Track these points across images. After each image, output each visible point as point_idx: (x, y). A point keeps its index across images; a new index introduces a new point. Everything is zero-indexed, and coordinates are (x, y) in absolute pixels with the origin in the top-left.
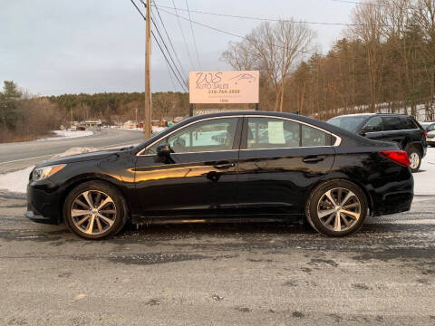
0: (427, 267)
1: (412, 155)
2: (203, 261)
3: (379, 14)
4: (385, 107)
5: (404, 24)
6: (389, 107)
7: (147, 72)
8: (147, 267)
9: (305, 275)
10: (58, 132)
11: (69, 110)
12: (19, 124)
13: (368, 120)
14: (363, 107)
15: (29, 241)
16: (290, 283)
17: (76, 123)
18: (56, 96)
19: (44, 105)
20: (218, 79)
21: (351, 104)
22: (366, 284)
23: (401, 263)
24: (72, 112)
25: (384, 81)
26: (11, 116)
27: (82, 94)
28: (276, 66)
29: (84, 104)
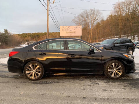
0: (126, 85)
1: (130, 51)
2: (59, 83)
3: (122, 7)
4: (125, 36)
5: (130, 10)
6: (126, 36)
7: (48, 26)
8: (43, 85)
9: (89, 87)
10: (21, 45)
11: (24, 38)
12: (9, 43)
13: (115, 41)
14: (118, 36)
15: (9, 78)
16: (84, 89)
17: (27, 42)
18: (20, 34)
19: (16, 37)
20: (69, 28)
21: (114, 35)
22: (107, 89)
23: (119, 84)
24: (25, 39)
25: (124, 28)
26: (6, 40)
27: (28, 33)
28: (90, 24)
29: (29, 36)
